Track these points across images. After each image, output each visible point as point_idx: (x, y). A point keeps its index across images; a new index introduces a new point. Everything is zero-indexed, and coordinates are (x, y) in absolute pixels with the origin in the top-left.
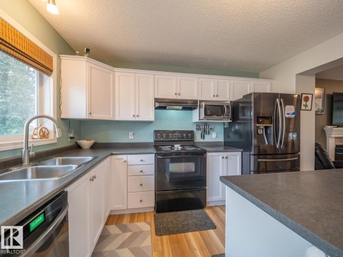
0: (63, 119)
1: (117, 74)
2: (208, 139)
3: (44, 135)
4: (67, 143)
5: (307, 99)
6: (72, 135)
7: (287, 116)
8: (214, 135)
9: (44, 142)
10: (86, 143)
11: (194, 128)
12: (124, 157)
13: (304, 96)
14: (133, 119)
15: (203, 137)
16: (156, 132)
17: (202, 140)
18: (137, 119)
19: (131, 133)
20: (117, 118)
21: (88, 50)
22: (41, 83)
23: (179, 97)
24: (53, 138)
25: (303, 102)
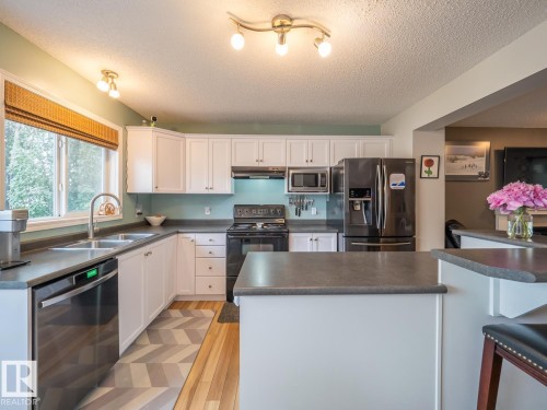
0: (130, 194)
1: (188, 141)
2: (305, 215)
3: (109, 211)
4: (134, 219)
5: (430, 163)
6: (139, 211)
7: (392, 187)
8: (313, 211)
9: (110, 218)
10: (155, 220)
11: (286, 203)
12: (192, 236)
13: (425, 159)
14: (206, 192)
15: (298, 213)
16: (237, 207)
17: (297, 218)
18: (211, 192)
19: (207, 209)
20: (188, 192)
21: (154, 118)
23: (261, 165)
24: (118, 214)
25: (425, 168)
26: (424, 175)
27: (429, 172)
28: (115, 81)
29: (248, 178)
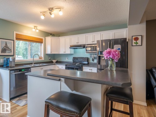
0: (47, 54)
1: (60, 39)
3: (41, 58)
4: (49, 61)
6: (49, 58)
10: (54, 61)
11: (89, 56)
12: (58, 66)
14: (64, 53)
15: (93, 60)
16: (74, 58)
17: (93, 62)
18: (65, 53)
19: (67, 58)
21: (51, 34)
22: (41, 45)
23: (78, 44)
24: (43, 59)
25: (134, 41)
26: (134, 44)
27: (137, 43)
28: (37, 28)
29: (77, 48)
